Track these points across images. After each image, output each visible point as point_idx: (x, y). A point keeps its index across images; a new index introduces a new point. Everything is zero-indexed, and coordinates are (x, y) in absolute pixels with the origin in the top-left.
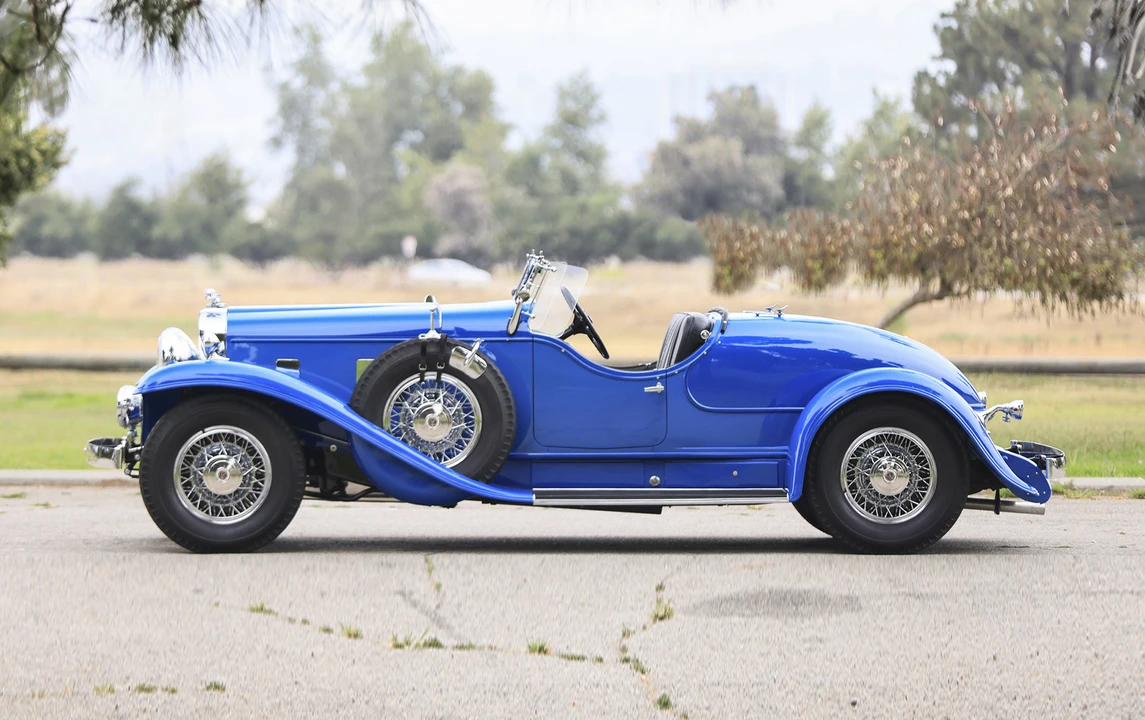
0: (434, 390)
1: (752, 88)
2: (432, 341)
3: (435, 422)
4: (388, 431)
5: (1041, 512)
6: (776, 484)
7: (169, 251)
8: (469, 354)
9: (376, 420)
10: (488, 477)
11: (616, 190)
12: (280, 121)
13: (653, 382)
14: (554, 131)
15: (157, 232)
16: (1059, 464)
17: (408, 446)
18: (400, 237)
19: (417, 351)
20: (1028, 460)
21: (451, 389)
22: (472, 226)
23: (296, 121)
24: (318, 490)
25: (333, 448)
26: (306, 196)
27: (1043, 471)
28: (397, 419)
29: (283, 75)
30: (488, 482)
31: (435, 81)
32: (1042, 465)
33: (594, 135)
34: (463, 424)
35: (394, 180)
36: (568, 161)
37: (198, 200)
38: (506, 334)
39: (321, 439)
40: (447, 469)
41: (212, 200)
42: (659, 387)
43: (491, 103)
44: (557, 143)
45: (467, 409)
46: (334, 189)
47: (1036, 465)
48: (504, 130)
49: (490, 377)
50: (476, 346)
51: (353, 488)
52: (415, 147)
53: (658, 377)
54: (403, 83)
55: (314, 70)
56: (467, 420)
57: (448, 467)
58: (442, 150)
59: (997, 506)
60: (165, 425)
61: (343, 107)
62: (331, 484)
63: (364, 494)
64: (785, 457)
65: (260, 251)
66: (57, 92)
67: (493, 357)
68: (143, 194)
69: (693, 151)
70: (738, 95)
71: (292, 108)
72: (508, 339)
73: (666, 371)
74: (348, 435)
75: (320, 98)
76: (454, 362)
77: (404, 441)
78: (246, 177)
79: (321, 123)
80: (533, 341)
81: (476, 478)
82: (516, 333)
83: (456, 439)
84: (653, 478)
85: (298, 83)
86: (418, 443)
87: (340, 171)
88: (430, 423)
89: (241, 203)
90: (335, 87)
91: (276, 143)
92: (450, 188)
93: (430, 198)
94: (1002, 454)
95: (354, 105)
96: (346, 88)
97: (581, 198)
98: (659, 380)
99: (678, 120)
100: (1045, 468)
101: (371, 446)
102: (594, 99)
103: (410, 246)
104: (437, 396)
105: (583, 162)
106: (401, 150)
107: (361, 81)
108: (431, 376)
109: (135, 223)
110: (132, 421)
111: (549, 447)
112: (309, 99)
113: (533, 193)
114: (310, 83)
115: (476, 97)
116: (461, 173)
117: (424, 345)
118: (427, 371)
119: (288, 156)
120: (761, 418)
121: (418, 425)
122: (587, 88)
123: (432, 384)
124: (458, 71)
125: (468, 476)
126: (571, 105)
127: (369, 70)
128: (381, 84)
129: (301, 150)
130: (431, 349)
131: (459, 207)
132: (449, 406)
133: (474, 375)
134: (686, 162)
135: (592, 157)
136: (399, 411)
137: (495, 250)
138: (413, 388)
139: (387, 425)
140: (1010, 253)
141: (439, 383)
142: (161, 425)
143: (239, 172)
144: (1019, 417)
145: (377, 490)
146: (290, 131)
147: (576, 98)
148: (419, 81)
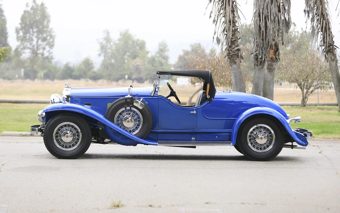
0: (129, 112)
1: (200, 44)
2: (129, 98)
3: (129, 121)
4: (116, 124)
5: (305, 149)
6: (228, 140)
7: (77, 78)
8: (139, 102)
9: (112, 121)
10: (144, 138)
11: (170, 65)
12: (100, 50)
13: (193, 110)
14: (158, 53)
15: (74, 74)
16: (311, 135)
17: (121, 128)
18: (125, 75)
19: (124, 101)
20: (302, 134)
21: (134, 112)
22: (140, 73)
23: (104, 50)
24: (96, 141)
25: (100, 128)
26: (106, 66)
27: (306, 137)
28: (118, 120)
29: (101, 41)
30: (145, 139)
31: (133, 42)
32: (306, 135)
33: (166, 54)
34: (138, 122)
35: (124, 63)
36: (161, 59)
37: (83, 67)
38: (151, 96)
39: (98, 126)
40: (132, 135)
41: (86, 67)
42: (195, 112)
43: (145, 47)
44: (158, 55)
45: (139, 118)
46: (111, 65)
47: (304, 135)
48: (147, 53)
49: (146, 109)
50: (141, 100)
51: (107, 140)
52: (129, 56)
53: (194, 109)
54: (126, 43)
55: (108, 39)
56: (139, 121)
57: (133, 134)
58: (135, 57)
59: (292, 147)
60: (51, 121)
61: (114, 47)
62: (100, 139)
63: (110, 142)
64: (231, 132)
65: (95, 78)
66: (52, 44)
67: (147, 103)
68: (71, 65)
69: (186, 57)
70: (196, 45)
71: (103, 48)
72: (151, 98)
73: (197, 107)
74: (104, 125)
75: (109, 45)
76: (135, 104)
77: (120, 127)
78: (93, 62)
79: (109, 51)
80: (158, 98)
81: (141, 138)
82: (153, 96)
83: (135, 127)
84: (193, 138)
85: (104, 42)
86: (125, 128)
87: (113, 61)
88: (128, 122)
89: (93, 67)
90: (112, 43)
91: (100, 55)
92: (135, 65)
93: (131, 66)
94: (294, 132)
95: (116, 47)
96: (115, 44)
97: (163, 67)
98: (195, 110)
99: (183, 50)
100: (306, 136)
101: (111, 128)
102: (166, 46)
103: (127, 77)
104: (130, 114)
105: (164, 59)
106: (126, 57)
107: (118, 42)
108: (128, 108)
109: (69, 72)
110: (43, 120)
111: (163, 129)
112: (107, 45)
113: (153, 66)
114: (107, 42)
115: (142, 45)
116: (138, 61)
117: (126, 99)
118: (127, 107)
119: (102, 58)
120: (225, 121)
121: (124, 122)
122: (165, 44)
123: (129, 110)
124: (138, 40)
125: (138, 137)
126: (162, 47)
127: (119, 40)
128: (122, 43)
129: (105, 56)
130: (128, 100)
131: (137, 69)
132: (134, 117)
133: (141, 108)
134: (185, 59)
135: (166, 58)
136: (119, 118)
137: (144, 78)
138: (123, 112)
139: (115, 122)
140: (222, 78)
141: (131, 110)
142: (50, 121)
143: (92, 61)
144: (299, 122)
145: (113, 141)
146: (102, 53)
147: (162, 46)
148: (130, 42)
